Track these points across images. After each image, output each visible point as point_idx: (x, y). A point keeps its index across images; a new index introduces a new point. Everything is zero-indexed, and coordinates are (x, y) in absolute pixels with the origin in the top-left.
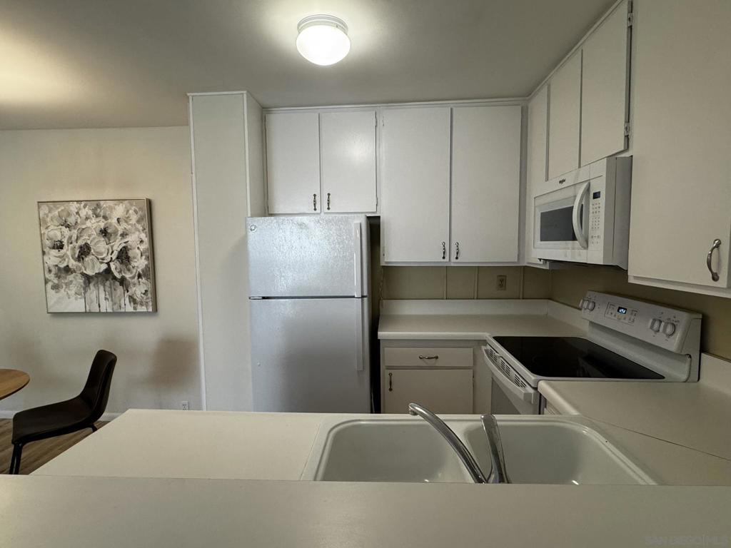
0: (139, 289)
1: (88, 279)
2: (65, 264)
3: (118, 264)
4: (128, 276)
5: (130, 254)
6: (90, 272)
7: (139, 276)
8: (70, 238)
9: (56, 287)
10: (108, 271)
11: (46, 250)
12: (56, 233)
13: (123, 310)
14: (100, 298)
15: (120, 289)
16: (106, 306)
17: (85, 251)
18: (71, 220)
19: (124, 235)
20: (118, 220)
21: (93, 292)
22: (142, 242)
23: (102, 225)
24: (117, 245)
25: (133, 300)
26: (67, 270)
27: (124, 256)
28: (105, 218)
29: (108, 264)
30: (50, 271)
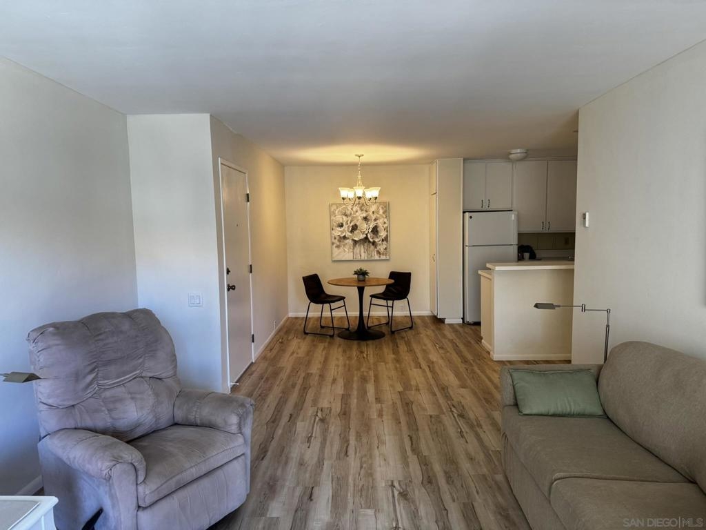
0: (381, 248)
1: (355, 242)
2: (344, 235)
3: (372, 235)
4: (377, 240)
5: (378, 229)
6: (356, 239)
7: (383, 240)
8: (347, 221)
9: (338, 247)
10: (366, 238)
11: (334, 228)
12: (340, 218)
13: (373, 259)
14: (361, 252)
15: (372, 247)
16: (364, 256)
17: (354, 228)
18: (348, 213)
19: (375, 220)
20: (373, 212)
21: (358, 249)
22: (385, 223)
23: (364, 215)
24: (372, 225)
25: (379, 253)
26: (345, 238)
27: (375, 230)
28: (366, 211)
29: (367, 234)
30: (335, 238)
